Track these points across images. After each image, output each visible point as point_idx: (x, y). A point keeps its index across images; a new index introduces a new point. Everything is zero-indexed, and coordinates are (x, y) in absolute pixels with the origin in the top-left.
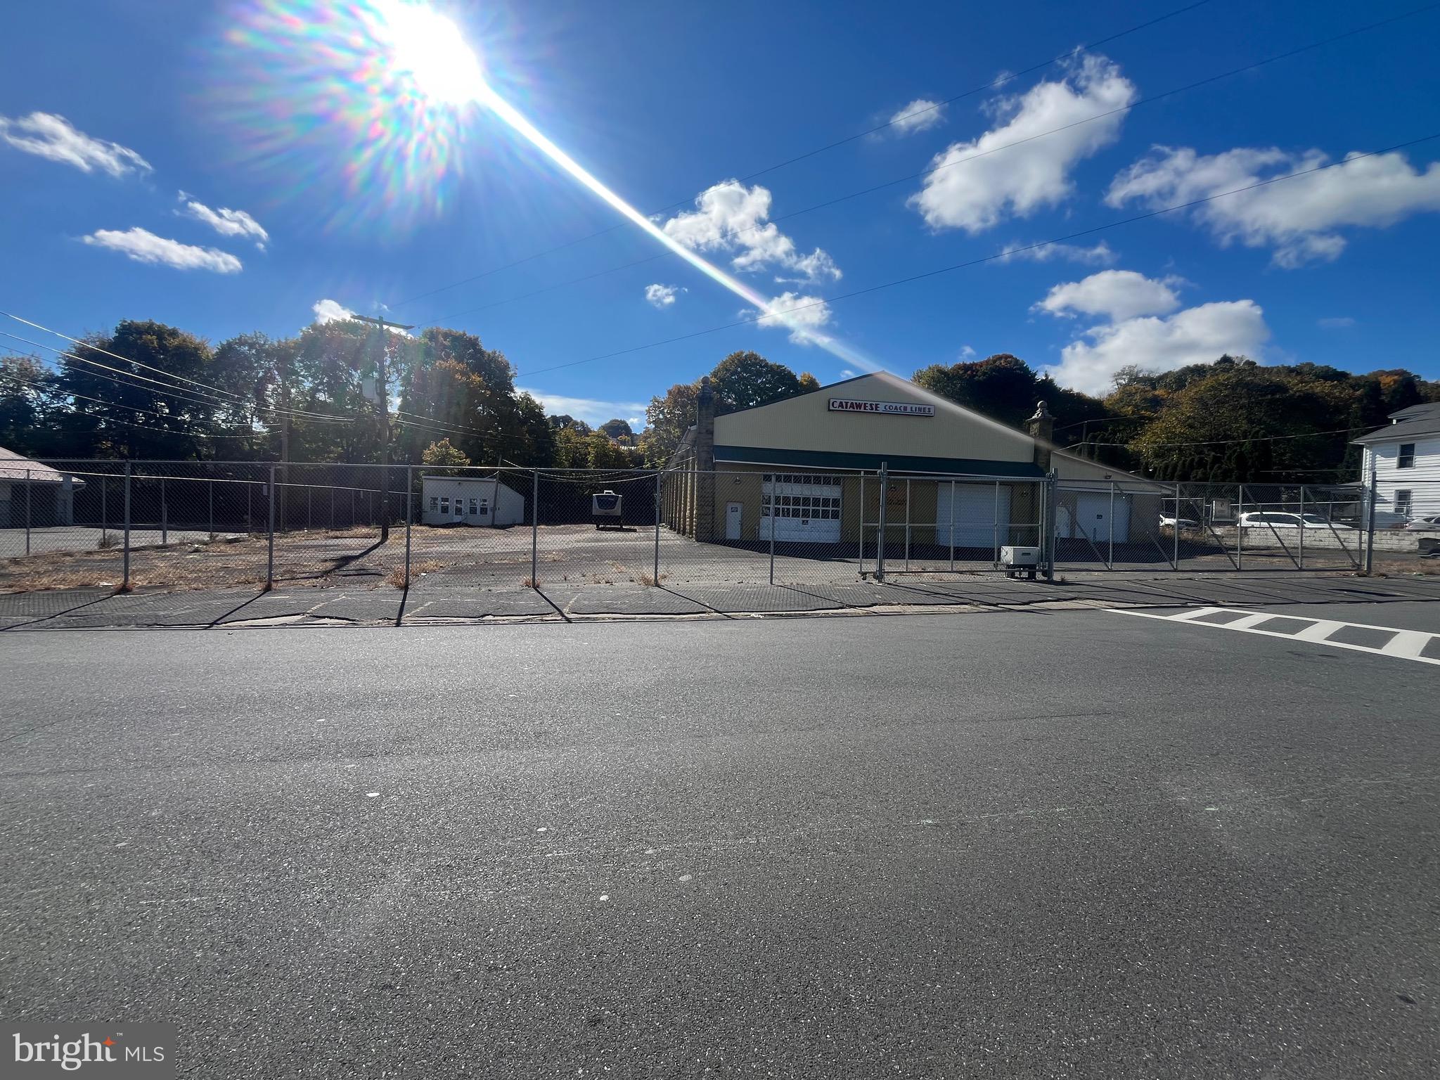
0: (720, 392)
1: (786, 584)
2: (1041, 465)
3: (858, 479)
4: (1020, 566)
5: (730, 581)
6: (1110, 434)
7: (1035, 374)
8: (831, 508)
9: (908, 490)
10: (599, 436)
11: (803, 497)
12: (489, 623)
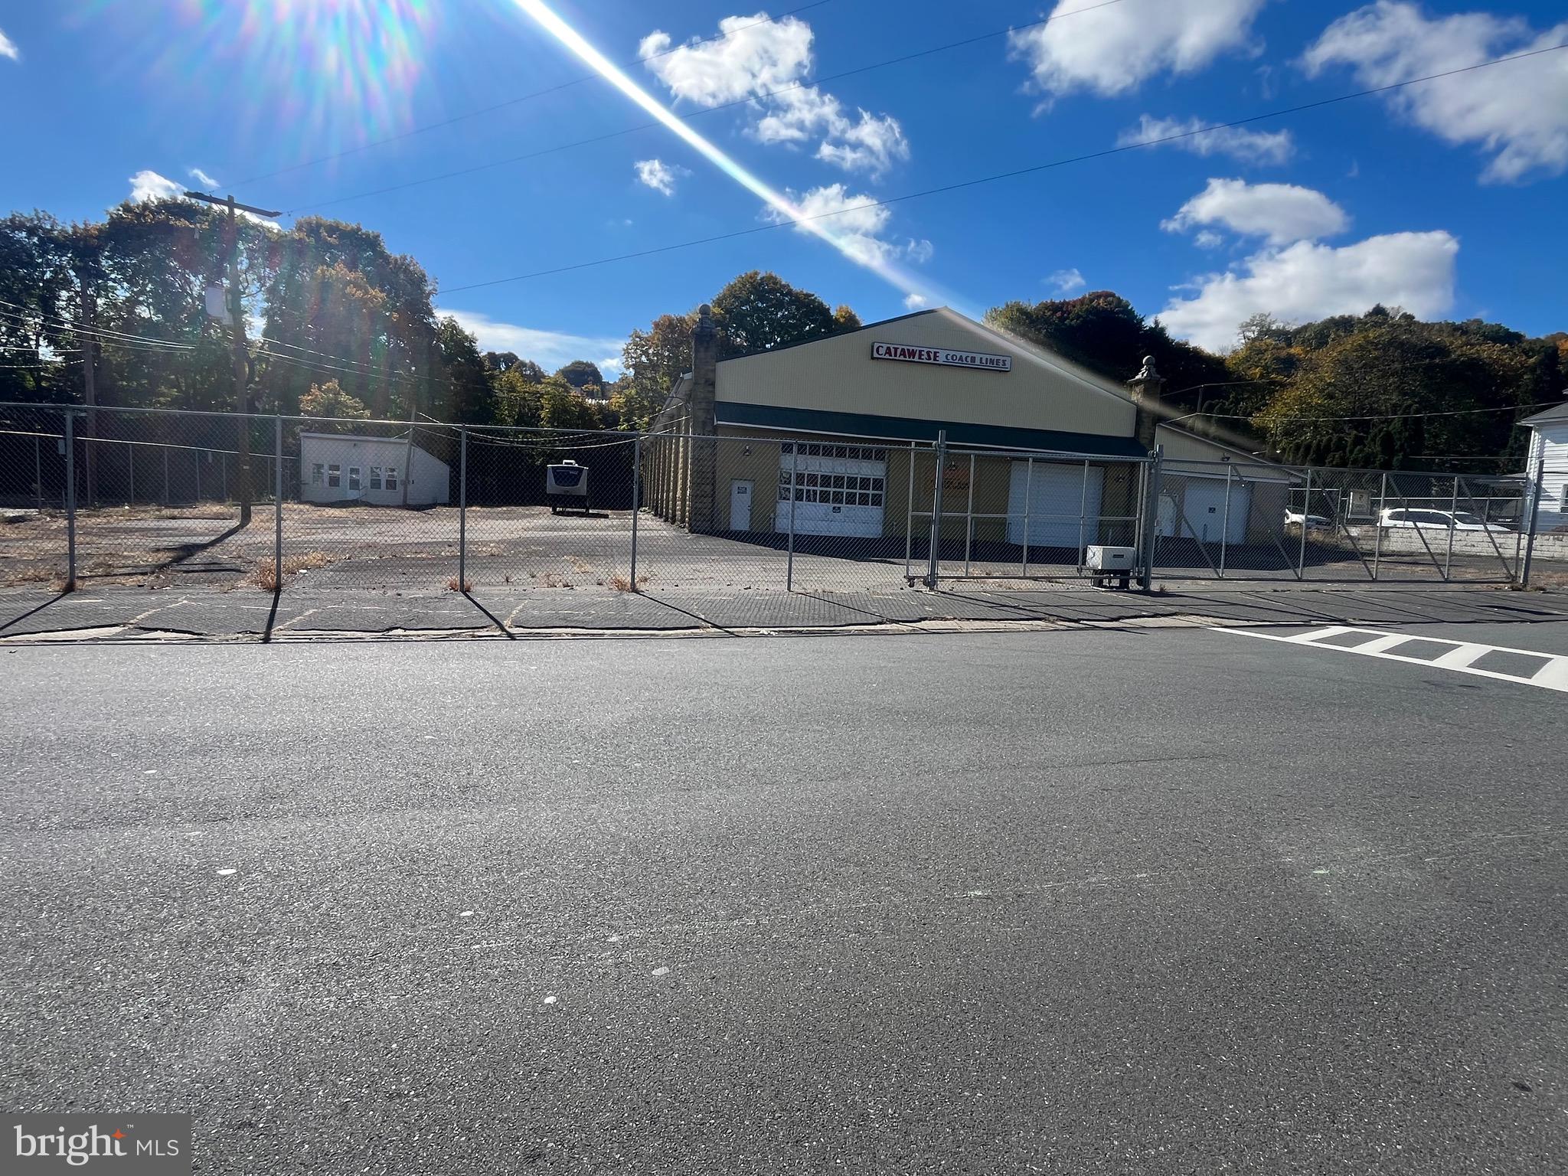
0: (725, 328)
1: (809, 591)
2: (1144, 442)
3: (908, 452)
4: (1109, 572)
5: (734, 587)
6: (1232, 402)
7: (1142, 320)
8: (871, 492)
9: (972, 469)
10: (555, 384)
11: (834, 475)
12: (398, 639)
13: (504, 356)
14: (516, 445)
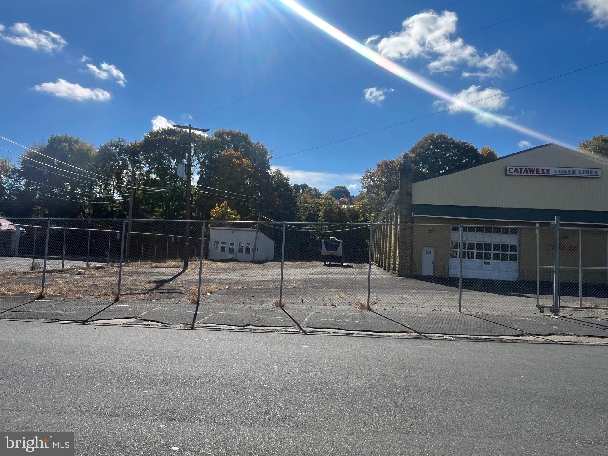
0: (417, 164)
1: (473, 313)
3: (534, 229)
5: (426, 309)
8: (509, 253)
9: (580, 239)
10: (327, 198)
11: (484, 243)
12: (251, 331)
13: (301, 186)
14: (307, 230)
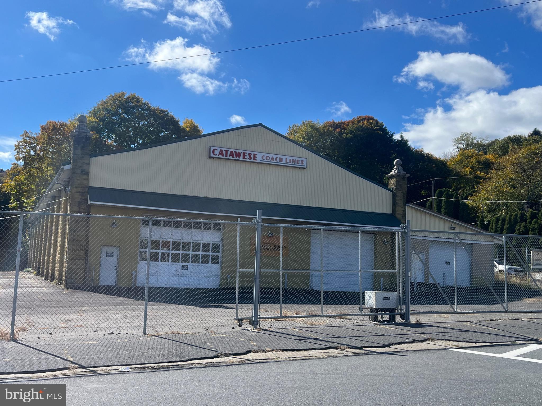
1: (160, 333)
2: (399, 216)
3: (235, 226)
4: (381, 310)
5: (100, 332)
6: (454, 190)
7: (392, 135)
8: (210, 254)
9: (281, 238)
11: (182, 241)
